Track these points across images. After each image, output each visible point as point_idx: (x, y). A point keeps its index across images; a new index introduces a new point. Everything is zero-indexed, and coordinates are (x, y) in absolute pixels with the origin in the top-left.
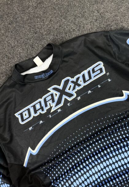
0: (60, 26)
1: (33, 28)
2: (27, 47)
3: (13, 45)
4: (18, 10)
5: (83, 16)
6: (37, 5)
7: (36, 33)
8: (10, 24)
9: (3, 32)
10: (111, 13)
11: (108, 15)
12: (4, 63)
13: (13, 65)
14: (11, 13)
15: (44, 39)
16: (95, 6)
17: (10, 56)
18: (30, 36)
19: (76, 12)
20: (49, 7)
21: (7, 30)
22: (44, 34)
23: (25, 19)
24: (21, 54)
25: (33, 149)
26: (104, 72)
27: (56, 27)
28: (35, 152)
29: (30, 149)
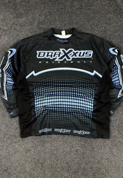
0: (83, 24)
1: (70, 17)
2: (63, 23)
3: (56, 19)
4: (69, 5)
5: (97, 26)
6: (79, 8)
7: (70, 20)
8: (61, 9)
9: (55, 10)
10: (110, 32)
11: (108, 32)
12: (47, 25)
13: (51, 28)
14: (64, 4)
15: (72, 25)
16: (105, 24)
17: (52, 23)
18: (67, 20)
19: (95, 22)
20: (84, 12)
21: (58, 11)
22: (74, 23)
23: (69, 11)
24: (58, 25)
25: (36, 73)
26: (91, 57)
27: (81, 23)
28: (35, 75)
29: (34, 71)
